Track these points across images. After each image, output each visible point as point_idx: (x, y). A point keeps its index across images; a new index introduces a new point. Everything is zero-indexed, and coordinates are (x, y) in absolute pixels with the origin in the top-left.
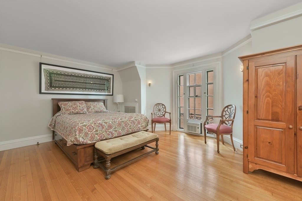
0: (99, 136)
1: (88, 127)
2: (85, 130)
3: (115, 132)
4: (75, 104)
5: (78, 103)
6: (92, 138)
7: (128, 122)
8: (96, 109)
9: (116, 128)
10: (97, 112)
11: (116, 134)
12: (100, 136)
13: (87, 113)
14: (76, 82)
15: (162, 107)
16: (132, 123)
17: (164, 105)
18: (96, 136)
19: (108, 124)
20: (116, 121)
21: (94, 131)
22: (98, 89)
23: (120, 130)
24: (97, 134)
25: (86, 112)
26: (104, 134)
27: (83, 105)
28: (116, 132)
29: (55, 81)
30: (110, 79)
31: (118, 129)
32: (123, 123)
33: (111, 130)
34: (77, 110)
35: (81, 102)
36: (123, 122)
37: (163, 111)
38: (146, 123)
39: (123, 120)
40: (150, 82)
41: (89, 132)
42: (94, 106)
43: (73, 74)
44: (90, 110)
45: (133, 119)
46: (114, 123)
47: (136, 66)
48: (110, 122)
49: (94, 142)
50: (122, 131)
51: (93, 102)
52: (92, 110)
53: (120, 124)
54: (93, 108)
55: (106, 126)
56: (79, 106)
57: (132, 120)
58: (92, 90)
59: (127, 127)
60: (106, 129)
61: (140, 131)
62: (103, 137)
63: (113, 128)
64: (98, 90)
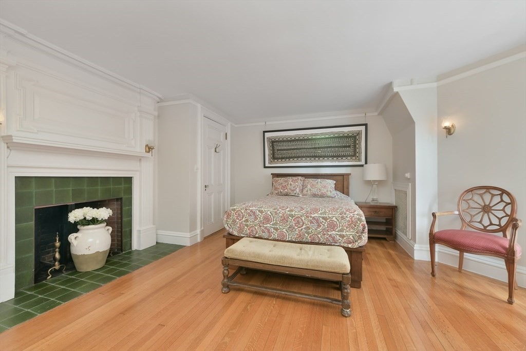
0: (249, 230)
1: (237, 212)
2: (233, 215)
3: (275, 231)
4: (286, 181)
5: (290, 179)
6: (241, 230)
7: (303, 218)
8: (314, 191)
9: (277, 224)
10: (315, 195)
11: (276, 235)
12: (251, 229)
13: (301, 196)
14: (301, 149)
15: (497, 199)
16: (311, 222)
17: (508, 194)
18: (246, 227)
19: (264, 214)
20: (280, 213)
21: (244, 219)
22: (335, 157)
23: (284, 230)
24: (247, 225)
25: (298, 194)
26: (256, 228)
27: (297, 183)
28: (277, 231)
29: (278, 150)
30: (359, 133)
31: (281, 227)
32: (291, 218)
33: (268, 225)
34: (286, 190)
35: (294, 178)
36: (292, 216)
37: (501, 214)
38: (357, 233)
39: (293, 213)
40: (447, 124)
41: (238, 220)
42: (313, 186)
43: (297, 138)
44: (305, 192)
45: (316, 215)
46: (274, 214)
47: (397, 93)
48: (269, 212)
49: (242, 235)
50: (288, 232)
51: (315, 178)
52: (307, 191)
53: (284, 219)
54: (310, 189)
55: (261, 217)
56: (291, 185)
57: (313, 216)
58: (325, 159)
59: (300, 227)
60: (261, 221)
61: (334, 245)
62: (255, 233)
63: (271, 223)
64: (335, 159)
